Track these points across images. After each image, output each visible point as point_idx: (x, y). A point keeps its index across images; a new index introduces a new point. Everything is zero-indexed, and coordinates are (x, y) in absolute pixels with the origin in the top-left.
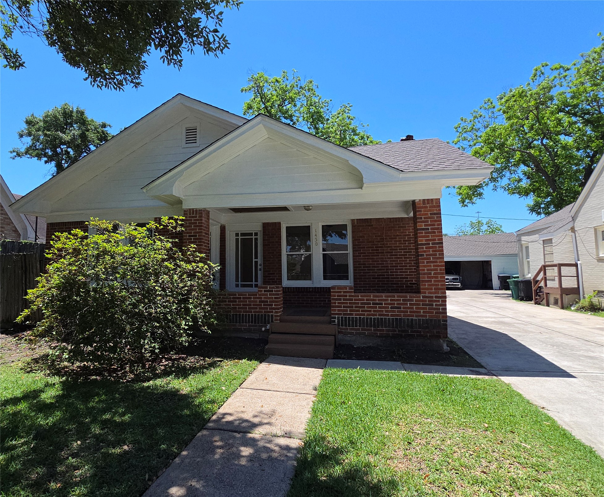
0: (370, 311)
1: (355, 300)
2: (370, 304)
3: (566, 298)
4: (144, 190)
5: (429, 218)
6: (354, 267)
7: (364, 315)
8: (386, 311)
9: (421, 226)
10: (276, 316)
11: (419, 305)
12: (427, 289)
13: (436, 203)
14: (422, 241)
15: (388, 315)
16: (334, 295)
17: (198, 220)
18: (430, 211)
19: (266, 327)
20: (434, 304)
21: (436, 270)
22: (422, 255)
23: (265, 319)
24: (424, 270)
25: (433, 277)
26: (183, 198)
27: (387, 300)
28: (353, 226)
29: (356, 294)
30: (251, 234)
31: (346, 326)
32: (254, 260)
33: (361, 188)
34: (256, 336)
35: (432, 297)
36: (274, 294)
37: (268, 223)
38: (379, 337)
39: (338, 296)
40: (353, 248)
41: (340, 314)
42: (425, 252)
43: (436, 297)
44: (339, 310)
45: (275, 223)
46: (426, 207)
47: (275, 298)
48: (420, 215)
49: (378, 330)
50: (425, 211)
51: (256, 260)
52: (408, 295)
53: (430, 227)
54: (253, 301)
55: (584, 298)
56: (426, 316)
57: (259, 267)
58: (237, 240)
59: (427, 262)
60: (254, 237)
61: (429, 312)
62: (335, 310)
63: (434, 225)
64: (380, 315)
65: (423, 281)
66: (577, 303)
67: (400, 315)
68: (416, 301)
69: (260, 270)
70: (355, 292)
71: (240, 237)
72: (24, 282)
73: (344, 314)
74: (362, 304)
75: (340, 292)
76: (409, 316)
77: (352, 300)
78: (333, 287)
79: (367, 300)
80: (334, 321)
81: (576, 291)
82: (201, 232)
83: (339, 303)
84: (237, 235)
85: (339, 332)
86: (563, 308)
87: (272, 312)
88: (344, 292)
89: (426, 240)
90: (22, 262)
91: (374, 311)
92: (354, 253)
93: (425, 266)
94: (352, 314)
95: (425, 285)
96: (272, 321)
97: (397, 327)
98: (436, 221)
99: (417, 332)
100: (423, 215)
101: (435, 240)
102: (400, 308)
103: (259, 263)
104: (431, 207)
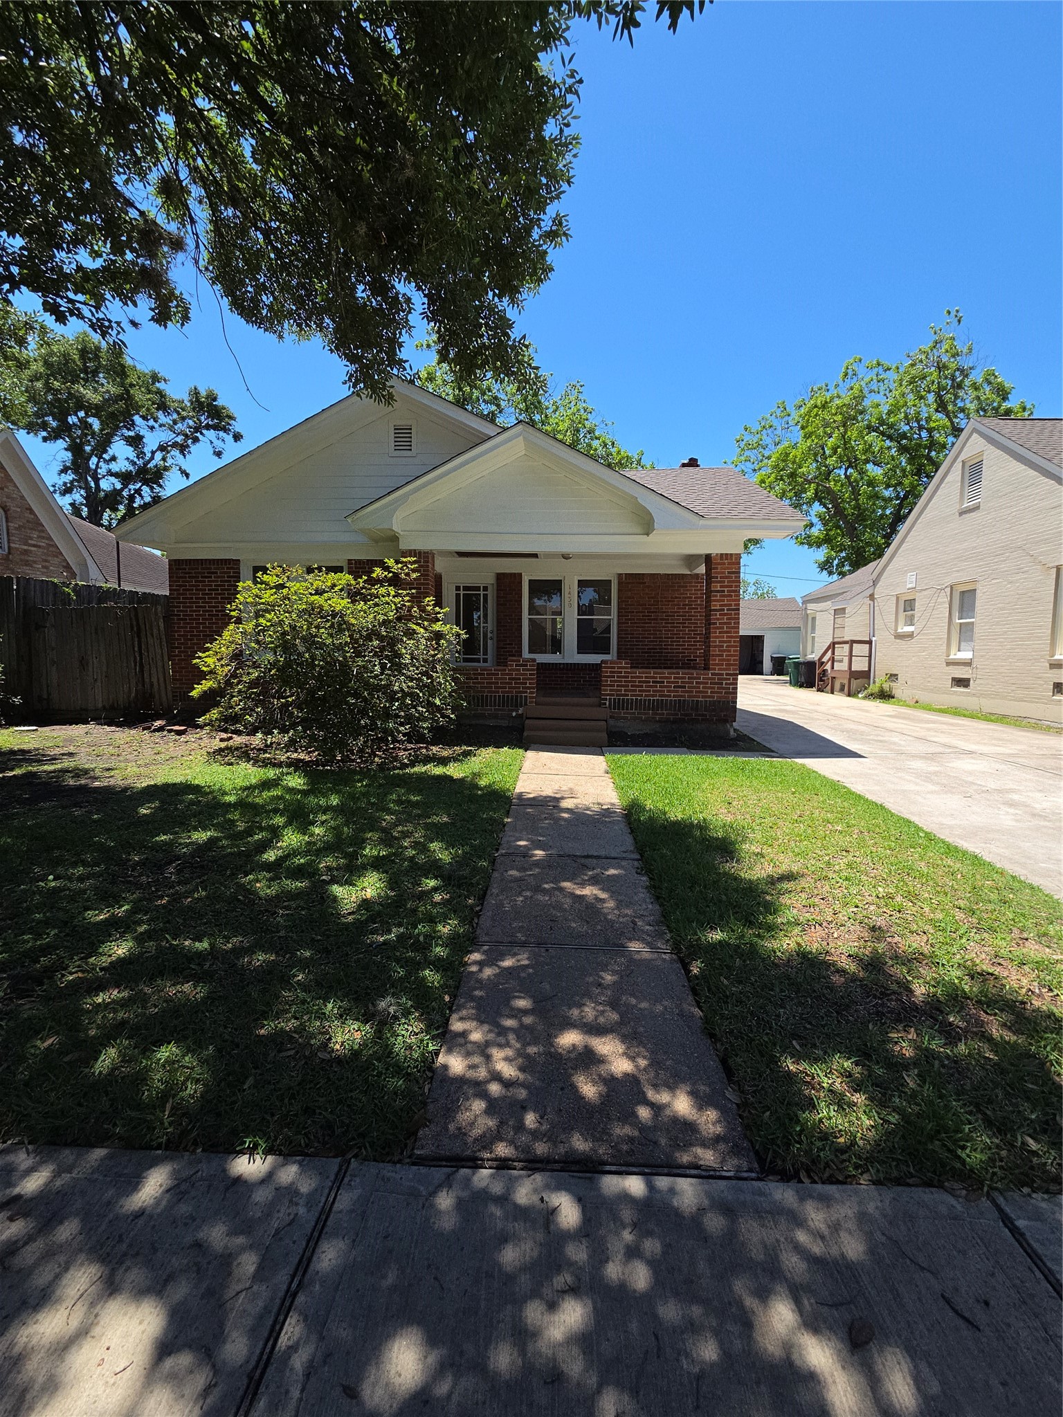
0: (649, 691)
1: (632, 677)
2: (649, 682)
3: (855, 683)
4: (349, 520)
5: (727, 577)
6: (618, 638)
7: (642, 695)
8: (668, 691)
9: (716, 587)
10: (530, 698)
11: (707, 683)
12: (718, 665)
13: (737, 558)
14: (715, 605)
15: (670, 696)
16: (606, 672)
18: (728, 568)
19: (517, 711)
20: (723, 682)
21: (730, 642)
22: (715, 624)
23: (516, 702)
24: (715, 642)
25: (724, 651)
26: (401, 533)
27: (670, 678)
28: (620, 583)
29: (634, 670)
30: (478, 588)
31: (619, 709)
32: (482, 625)
33: (648, 535)
34: (504, 723)
35: (722, 674)
36: (528, 670)
37: (503, 574)
38: (659, 721)
39: (612, 673)
40: (619, 612)
41: (613, 695)
42: (718, 619)
43: (727, 674)
44: (611, 690)
45: (514, 574)
46: (724, 564)
47: (531, 674)
48: (716, 573)
49: (657, 714)
50: (722, 568)
51: (485, 625)
52: (695, 672)
53: (726, 589)
54: (501, 679)
55: (874, 682)
56: (712, 696)
57: (489, 635)
58: (458, 596)
59: (720, 632)
60: (482, 593)
61: (716, 692)
62: (606, 690)
63: (731, 586)
64: (660, 696)
65: (713, 655)
66: (866, 688)
67: (684, 696)
68: (704, 678)
69: (491, 639)
70: (631, 668)
71: (462, 592)
72: (136, 649)
73: (617, 695)
74: (640, 682)
75: (614, 668)
76: (695, 696)
77: (628, 677)
78: (606, 662)
79: (646, 677)
80: (604, 704)
81: (866, 675)
82: (428, 584)
83: (611, 681)
84: (458, 588)
85: (611, 717)
86: (849, 695)
87: (526, 692)
88: (619, 668)
89: (721, 605)
90: (131, 619)
91: (654, 691)
92: (619, 620)
93: (717, 637)
94: (627, 695)
95: (715, 660)
96: (526, 704)
97: (679, 710)
98: (733, 582)
99: (703, 715)
100: (719, 573)
101: (731, 605)
102: (685, 687)
103: (489, 629)
104: (729, 564)
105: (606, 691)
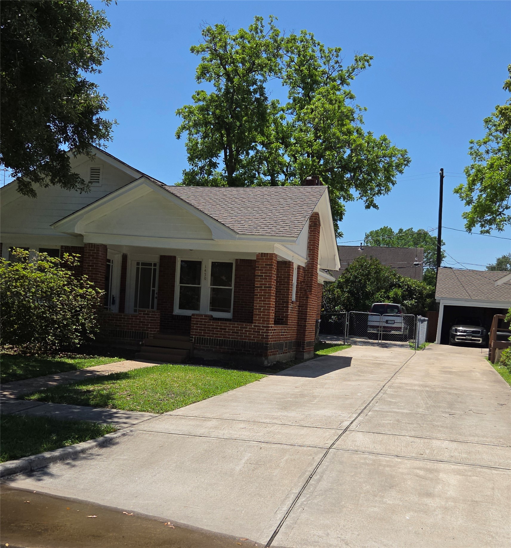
0: (218, 334)
1: (208, 325)
2: (218, 328)
4: (53, 227)
5: (264, 267)
6: (234, 301)
7: (213, 336)
8: (228, 335)
9: (258, 273)
10: (151, 334)
11: (251, 331)
12: (257, 320)
13: (270, 257)
14: (257, 284)
15: (229, 338)
16: (193, 321)
17: (95, 253)
18: (265, 262)
19: (142, 341)
20: (261, 331)
21: (265, 307)
22: (257, 295)
23: (142, 336)
24: (257, 306)
25: (262, 312)
26: (84, 234)
27: (230, 327)
28: (238, 265)
31: (200, 344)
32: (152, 289)
34: (135, 348)
35: (260, 326)
37: (165, 256)
38: (222, 353)
39: (196, 321)
40: (235, 285)
41: (197, 335)
42: (259, 293)
43: (263, 327)
44: (196, 332)
45: (171, 256)
46: (263, 259)
47: (151, 320)
48: (258, 265)
50: (262, 262)
51: (154, 289)
52: (244, 324)
53: (264, 275)
54: (134, 321)
56: (254, 340)
57: (156, 295)
58: (138, 269)
59: (259, 301)
60: (153, 267)
61: (256, 337)
63: (267, 273)
64: (224, 337)
65: (256, 315)
67: (237, 338)
68: (249, 328)
69: (156, 298)
71: (140, 267)
73: (199, 335)
74: (212, 328)
75: (198, 319)
76: (243, 339)
78: (193, 315)
79: (216, 326)
80: (192, 340)
83: (196, 327)
84: (138, 264)
85: (195, 348)
87: (148, 330)
88: (201, 319)
89: (260, 284)
91: (220, 334)
92: (235, 289)
93: (258, 303)
94: (205, 336)
95: (256, 317)
96: (148, 338)
97: (234, 347)
99: (248, 351)
100: (260, 265)
101: (266, 284)
102: (238, 333)
103: (156, 292)
104: (266, 259)
105: (193, 332)
